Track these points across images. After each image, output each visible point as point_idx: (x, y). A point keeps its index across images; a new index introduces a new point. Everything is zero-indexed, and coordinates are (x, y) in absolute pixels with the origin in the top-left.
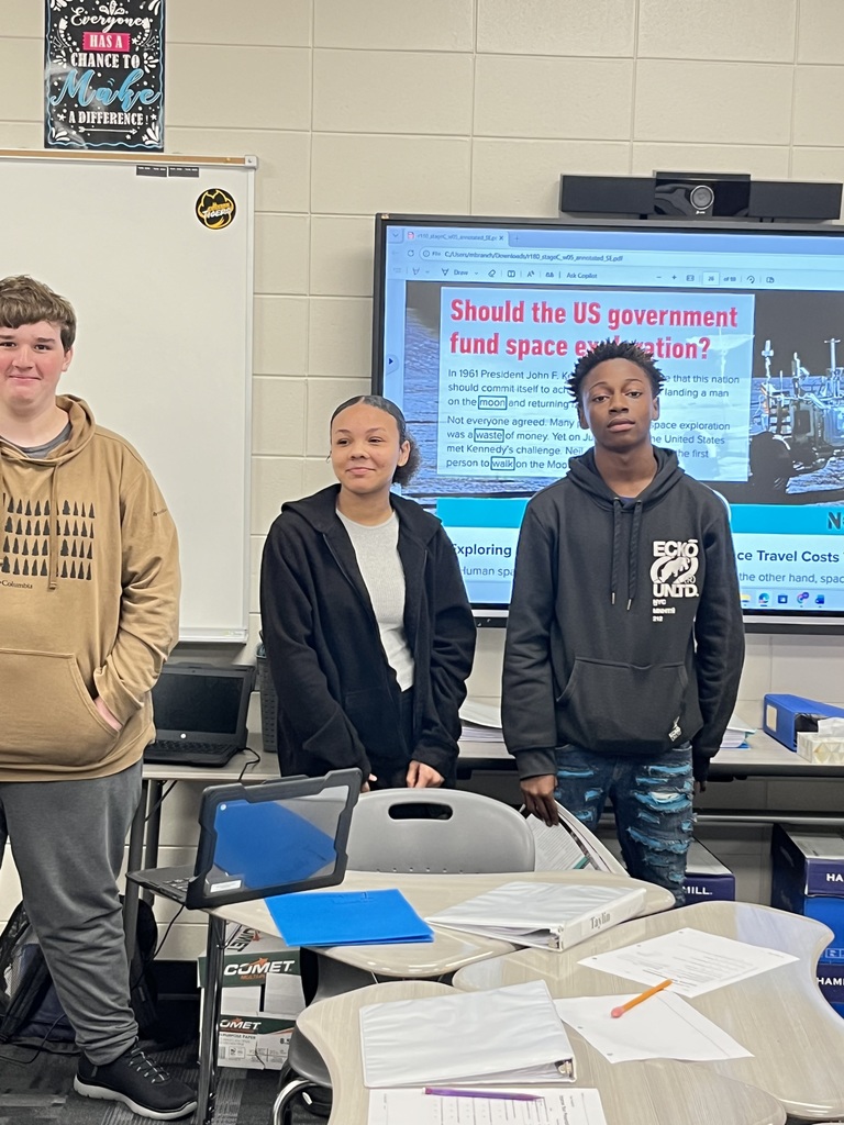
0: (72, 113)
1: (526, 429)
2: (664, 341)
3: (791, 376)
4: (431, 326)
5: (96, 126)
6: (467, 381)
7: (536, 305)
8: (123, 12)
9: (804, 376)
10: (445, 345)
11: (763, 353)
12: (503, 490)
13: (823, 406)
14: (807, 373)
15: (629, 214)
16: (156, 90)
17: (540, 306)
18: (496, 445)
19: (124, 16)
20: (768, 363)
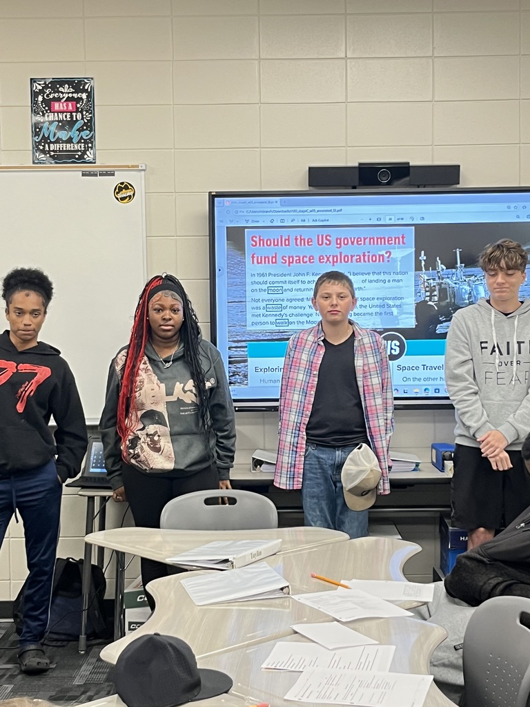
0: (47, 145)
1: (294, 304)
2: (367, 254)
3: (436, 270)
4: (239, 250)
5: (60, 151)
6: (261, 279)
7: (296, 237)
8: (72, 90)
9: (443, 270)
10: (248, 260)
11: (420, 258)
12: (283, 337)
13: (454, 285)
14: (444, 268)
15: (346, 186)
16: (90, 131)
17: (299, 237)
18: (278, 313)
19: (72, 93)
20: (423, 263)
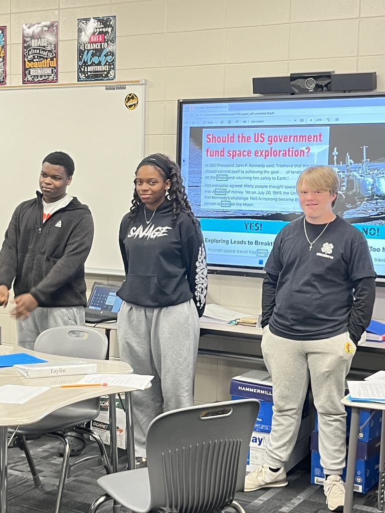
0: (86, 67)
1: (235, 189)
2: (291, 149)
3: (345, 164)
4: (198, 145)
5: (94, 72)
6: (213, 169)
7: (239, 135)
8: (102, 26)
9: (351, 164)
10: (204, 153)
11: (333, 153)
12: (225, 215)
13: (360, 178)
14: (353, 162)
16: (113, 56)
17: (241, 136)
18: (223, 196)
20: (335, 158)
